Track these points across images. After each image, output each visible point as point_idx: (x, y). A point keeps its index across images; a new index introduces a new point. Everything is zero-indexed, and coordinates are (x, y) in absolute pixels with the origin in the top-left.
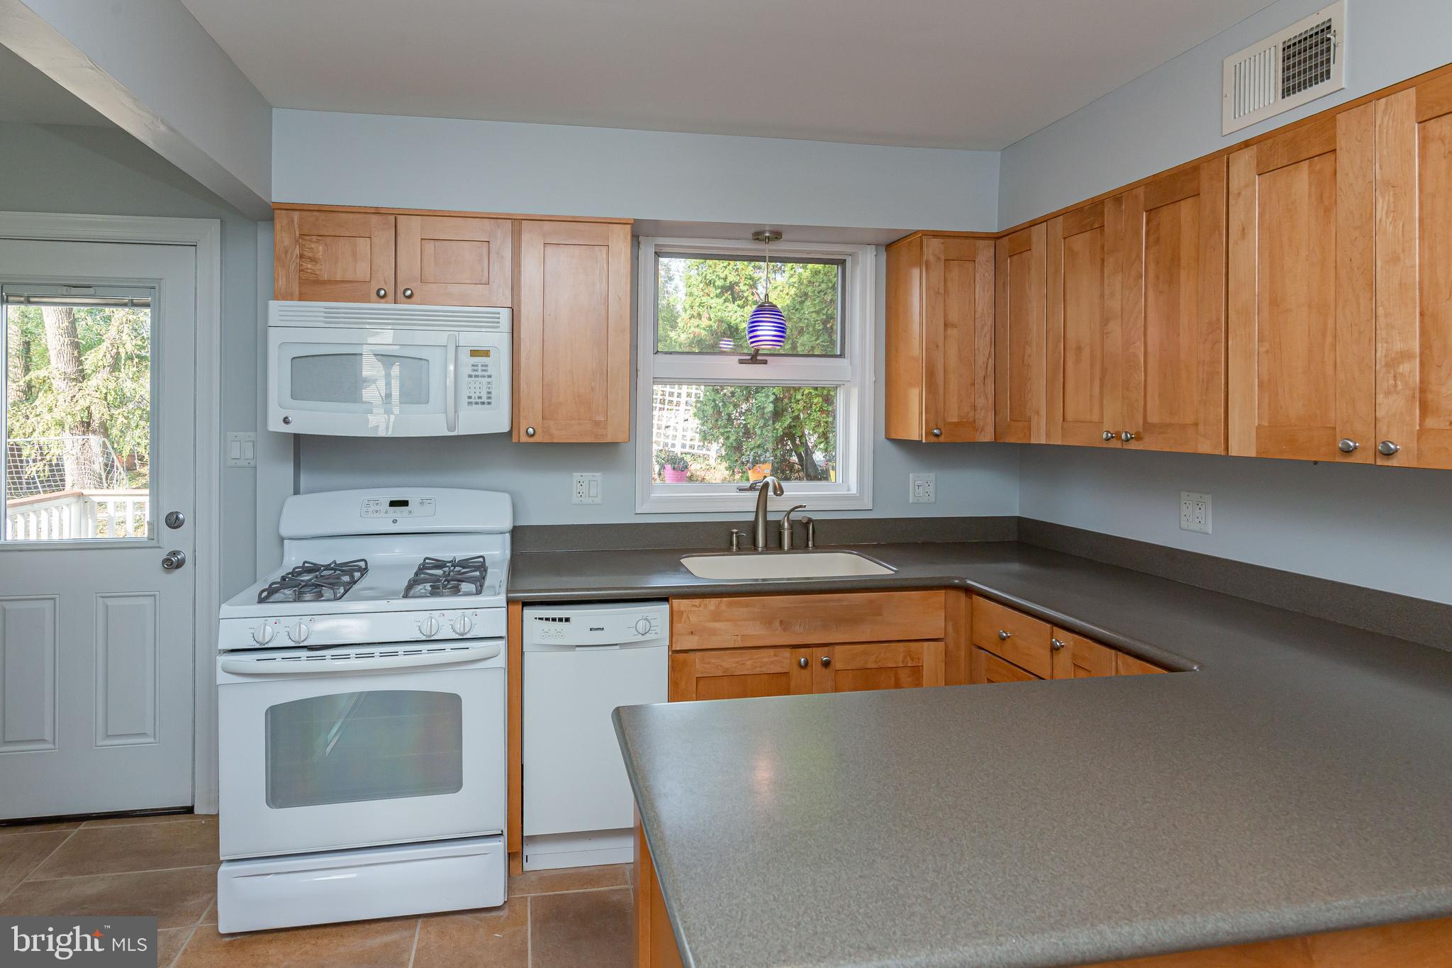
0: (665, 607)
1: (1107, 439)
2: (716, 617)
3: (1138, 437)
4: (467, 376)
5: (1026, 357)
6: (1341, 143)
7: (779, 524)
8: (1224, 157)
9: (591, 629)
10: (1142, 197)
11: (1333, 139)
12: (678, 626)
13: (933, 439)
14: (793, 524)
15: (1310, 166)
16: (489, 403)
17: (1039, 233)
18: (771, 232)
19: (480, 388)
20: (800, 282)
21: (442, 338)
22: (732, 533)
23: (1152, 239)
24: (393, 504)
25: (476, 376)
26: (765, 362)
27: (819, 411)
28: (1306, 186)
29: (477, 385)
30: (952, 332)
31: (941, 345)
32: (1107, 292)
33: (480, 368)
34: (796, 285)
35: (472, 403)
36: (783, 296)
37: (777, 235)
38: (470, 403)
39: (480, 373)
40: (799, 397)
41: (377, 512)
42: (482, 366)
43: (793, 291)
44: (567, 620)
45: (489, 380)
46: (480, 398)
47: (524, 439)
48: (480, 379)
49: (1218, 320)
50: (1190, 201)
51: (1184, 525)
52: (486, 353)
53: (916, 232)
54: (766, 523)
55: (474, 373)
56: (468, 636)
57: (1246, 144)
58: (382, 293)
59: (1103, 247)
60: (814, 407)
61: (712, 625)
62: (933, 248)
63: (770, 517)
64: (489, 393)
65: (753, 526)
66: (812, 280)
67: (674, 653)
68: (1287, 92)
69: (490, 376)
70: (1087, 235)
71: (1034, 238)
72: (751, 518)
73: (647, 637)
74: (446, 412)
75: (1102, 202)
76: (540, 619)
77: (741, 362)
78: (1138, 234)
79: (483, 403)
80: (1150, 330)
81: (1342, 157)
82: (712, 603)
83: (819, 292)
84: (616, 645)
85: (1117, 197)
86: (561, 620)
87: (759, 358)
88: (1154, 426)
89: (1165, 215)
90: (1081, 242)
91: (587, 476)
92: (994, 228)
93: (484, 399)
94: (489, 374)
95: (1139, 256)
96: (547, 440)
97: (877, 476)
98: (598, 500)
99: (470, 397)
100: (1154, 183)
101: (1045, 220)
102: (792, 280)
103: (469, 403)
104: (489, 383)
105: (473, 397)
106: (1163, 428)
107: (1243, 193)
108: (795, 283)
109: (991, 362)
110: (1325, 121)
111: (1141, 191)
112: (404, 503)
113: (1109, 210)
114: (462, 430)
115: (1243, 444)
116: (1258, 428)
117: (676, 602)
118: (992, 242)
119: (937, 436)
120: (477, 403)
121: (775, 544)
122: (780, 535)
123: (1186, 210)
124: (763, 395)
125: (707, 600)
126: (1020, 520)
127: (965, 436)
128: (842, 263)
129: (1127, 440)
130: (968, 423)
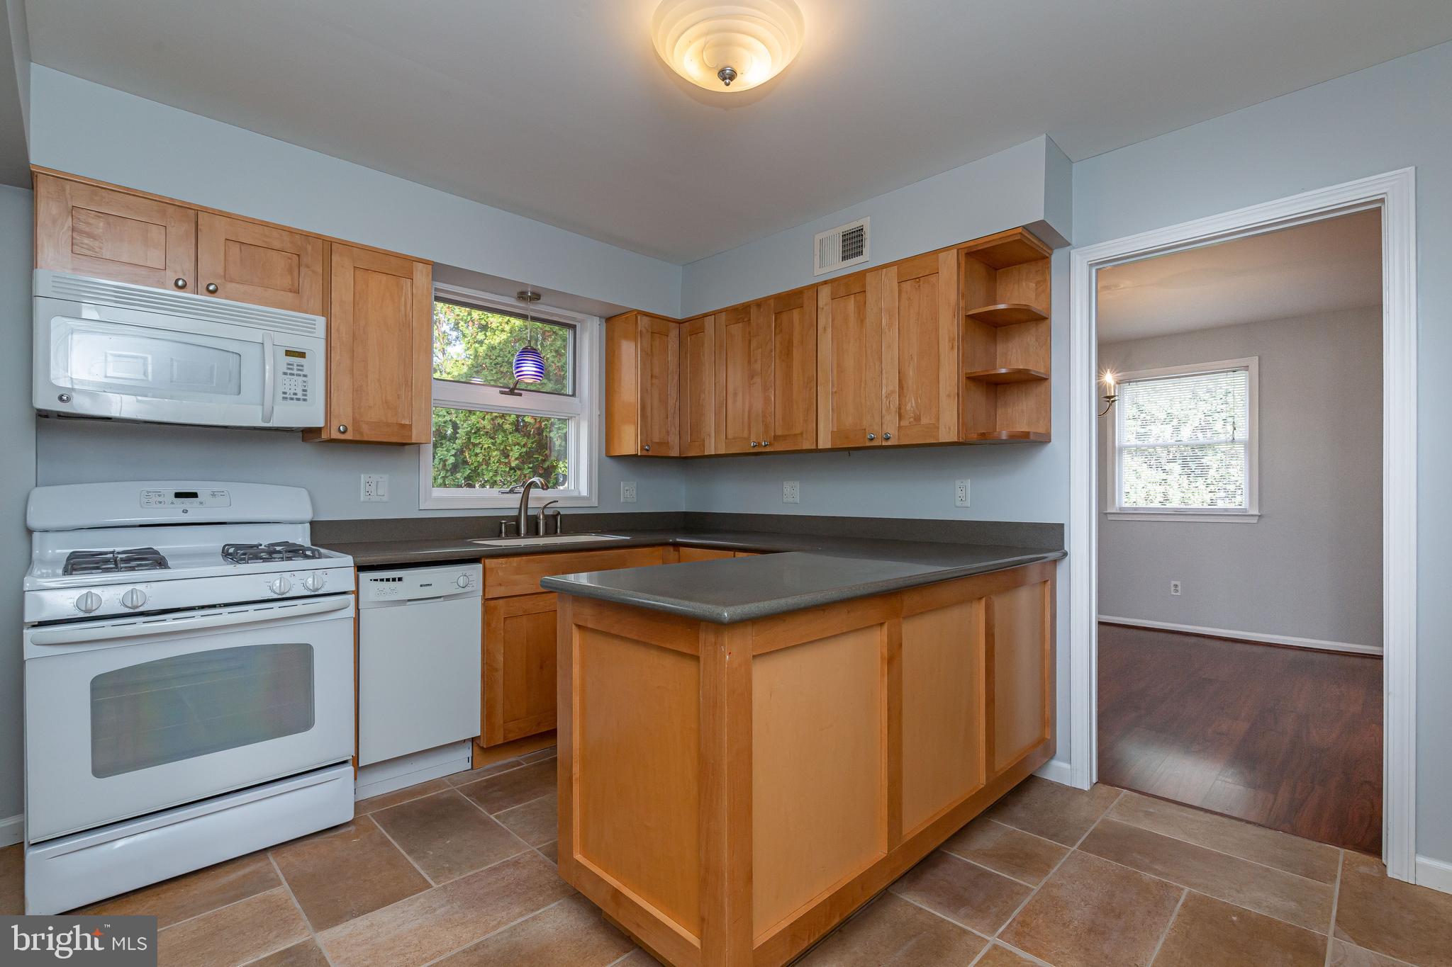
0: (479, 567)
1: (754, 446)
2: (518, 571)
3: (771, 444)
4: (281, 373)
5: (701, 401)
6: (868, 288)
7: (536, 518)
8: (815, 288)
9: (421, 586)
10: (772, 305)
11: (864, 286)
12: (490, 581)
13: (645, 453)
14: (546, 517)
15: (855, 297)
16: (305, 400)
17: (709, 322)
18: (532, 293)
19: (295, 385)
20: (476, 356)
21: (257, 336)
22: (501, 523)
23: (777, 330)
24: (178, 495)
25: (293, 374)
26: (520, 395)
27: (497, 462)
28: (853, 306)
29: (293, 383)
30: (656, 381)
31: (649, 389)
32: (752, 360)
33: (295, 367)
34: (472, 357)
35: (286, 398)
36: (460, 365)
37: (536, 297)
38: (285, 398)
39: (295, 372)
40: (478, 451)
41: (160, 502)
42: (298, 365)
43: (470, 362)
44: (400, 579)
45: (304, 379)
46: (295, 394)
47: (335, 435)
48: (295, 377)
49: (813, 376)
50: (799, 309)
51: (785, 500)
52: (302, 355)
53: (633, 311)
54: (527, 517)
55: (289, 371)
56: (320, 592)
57: (825, 282)
58: (180, 283)
59: (750, 333)
60: (492, 459)
61: (517, 577)
62: (643, 322)
63: (530, 513)
64: (304, 391)
65: (517, 519)
66: (489, 354)
67: (486, 600)
68: (844, 258)
69: (305, 376)
70: (740, 325)
71: (706, 324)
72: (515, 513)
73: (467, 589)
74: (263, 405)
75: (749, 306)
76: (375, 580)
77: (502, 393)
78: (770, 326)
79: (298, 399)
80: (777, 382)
81: (868, 294)
82: (515, 561)
83: (495, 364)
84: (440, 597)
85: (759, 304)
86: (394, 580)
87: (516, 391)
88: (779, 436)
89: (785, 317)
90: (737, 329)
91: (375, 477)
92: (679, 316)
93: (300, 396)
94: (303, 373)
95: (771, 339)
96: (358, 438)
97: (602, 482)
98: (385, 499)
99: (285, 393)
100: (778, 298)
101: (714, 313)
102: (468, 352)
103: (283, 398)
104: (304, 382)
105: (288, 393)
106: (784, 437)
107: (825, 308)
108: (471, 355)
109: (677, 403)
110: (861, 276)
111: (772, 302)
112: (194, 495)
113: (753, 311)
114: (275, 422)
115: (825, 442)
116: (832, 431)
117: (488, 561)
118: (678, 325)
119: (647, 450)
120: (292, 399)
121: (533, 531)
122: (537, 525)
123: (796, 314)
124: (445, 449)
125: (511, 559)
126: (686, 514)
127: (662, 452)
128: (573, 327)
129: (765, 446)
130: (665, 444)
